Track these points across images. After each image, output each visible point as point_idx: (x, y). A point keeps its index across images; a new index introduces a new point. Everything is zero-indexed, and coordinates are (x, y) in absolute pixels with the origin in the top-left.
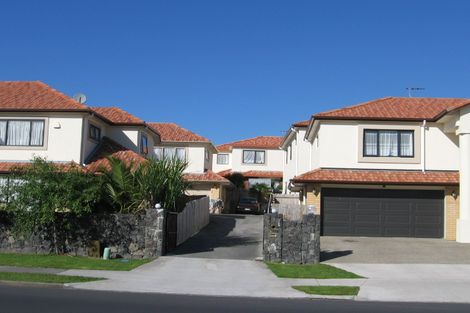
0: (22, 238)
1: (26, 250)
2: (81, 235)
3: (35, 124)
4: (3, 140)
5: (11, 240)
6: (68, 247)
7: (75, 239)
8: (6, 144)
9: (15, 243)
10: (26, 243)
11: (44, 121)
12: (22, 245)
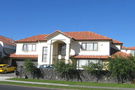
0: (109, 78)
1: (111, 82)
2: (128, 78)
3: (94, 44)
4: (85, 49)
5: (106, 79)
6: (124, 81)
7: (126, 79)
8: (86, 50)
9: (107, 80)
10: (110, 80)
11: (97, 43)
12: (109, 80)
